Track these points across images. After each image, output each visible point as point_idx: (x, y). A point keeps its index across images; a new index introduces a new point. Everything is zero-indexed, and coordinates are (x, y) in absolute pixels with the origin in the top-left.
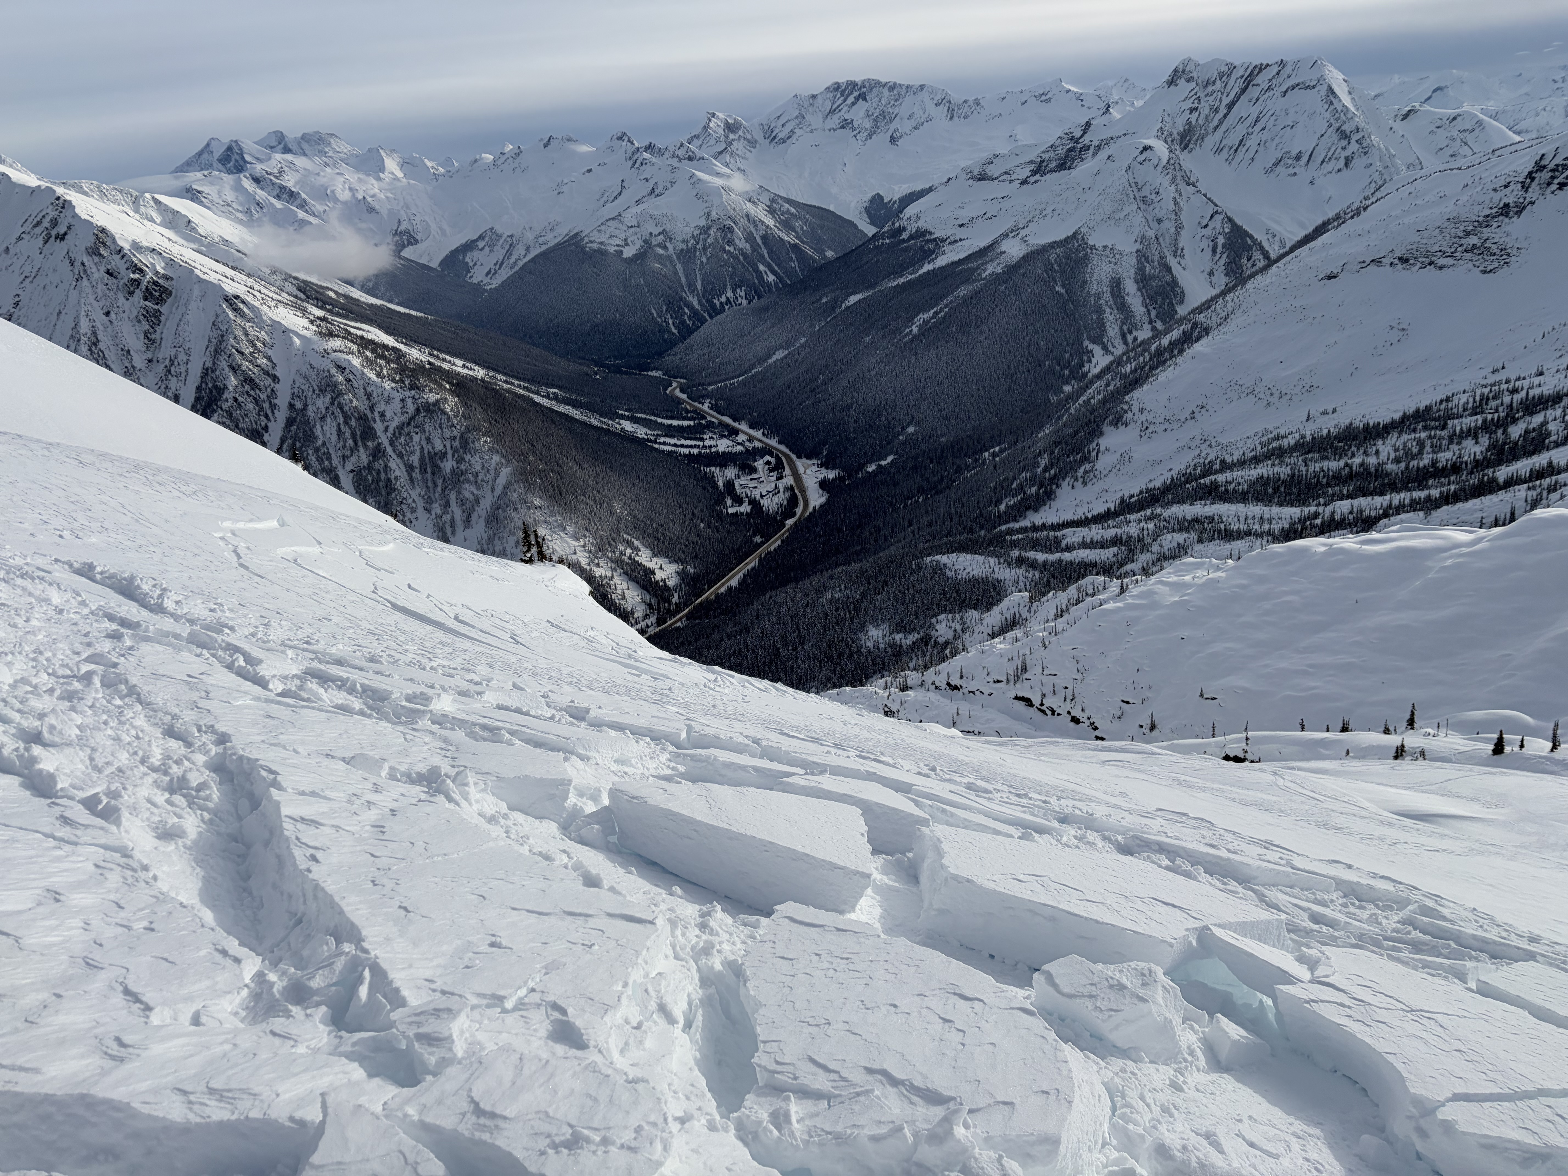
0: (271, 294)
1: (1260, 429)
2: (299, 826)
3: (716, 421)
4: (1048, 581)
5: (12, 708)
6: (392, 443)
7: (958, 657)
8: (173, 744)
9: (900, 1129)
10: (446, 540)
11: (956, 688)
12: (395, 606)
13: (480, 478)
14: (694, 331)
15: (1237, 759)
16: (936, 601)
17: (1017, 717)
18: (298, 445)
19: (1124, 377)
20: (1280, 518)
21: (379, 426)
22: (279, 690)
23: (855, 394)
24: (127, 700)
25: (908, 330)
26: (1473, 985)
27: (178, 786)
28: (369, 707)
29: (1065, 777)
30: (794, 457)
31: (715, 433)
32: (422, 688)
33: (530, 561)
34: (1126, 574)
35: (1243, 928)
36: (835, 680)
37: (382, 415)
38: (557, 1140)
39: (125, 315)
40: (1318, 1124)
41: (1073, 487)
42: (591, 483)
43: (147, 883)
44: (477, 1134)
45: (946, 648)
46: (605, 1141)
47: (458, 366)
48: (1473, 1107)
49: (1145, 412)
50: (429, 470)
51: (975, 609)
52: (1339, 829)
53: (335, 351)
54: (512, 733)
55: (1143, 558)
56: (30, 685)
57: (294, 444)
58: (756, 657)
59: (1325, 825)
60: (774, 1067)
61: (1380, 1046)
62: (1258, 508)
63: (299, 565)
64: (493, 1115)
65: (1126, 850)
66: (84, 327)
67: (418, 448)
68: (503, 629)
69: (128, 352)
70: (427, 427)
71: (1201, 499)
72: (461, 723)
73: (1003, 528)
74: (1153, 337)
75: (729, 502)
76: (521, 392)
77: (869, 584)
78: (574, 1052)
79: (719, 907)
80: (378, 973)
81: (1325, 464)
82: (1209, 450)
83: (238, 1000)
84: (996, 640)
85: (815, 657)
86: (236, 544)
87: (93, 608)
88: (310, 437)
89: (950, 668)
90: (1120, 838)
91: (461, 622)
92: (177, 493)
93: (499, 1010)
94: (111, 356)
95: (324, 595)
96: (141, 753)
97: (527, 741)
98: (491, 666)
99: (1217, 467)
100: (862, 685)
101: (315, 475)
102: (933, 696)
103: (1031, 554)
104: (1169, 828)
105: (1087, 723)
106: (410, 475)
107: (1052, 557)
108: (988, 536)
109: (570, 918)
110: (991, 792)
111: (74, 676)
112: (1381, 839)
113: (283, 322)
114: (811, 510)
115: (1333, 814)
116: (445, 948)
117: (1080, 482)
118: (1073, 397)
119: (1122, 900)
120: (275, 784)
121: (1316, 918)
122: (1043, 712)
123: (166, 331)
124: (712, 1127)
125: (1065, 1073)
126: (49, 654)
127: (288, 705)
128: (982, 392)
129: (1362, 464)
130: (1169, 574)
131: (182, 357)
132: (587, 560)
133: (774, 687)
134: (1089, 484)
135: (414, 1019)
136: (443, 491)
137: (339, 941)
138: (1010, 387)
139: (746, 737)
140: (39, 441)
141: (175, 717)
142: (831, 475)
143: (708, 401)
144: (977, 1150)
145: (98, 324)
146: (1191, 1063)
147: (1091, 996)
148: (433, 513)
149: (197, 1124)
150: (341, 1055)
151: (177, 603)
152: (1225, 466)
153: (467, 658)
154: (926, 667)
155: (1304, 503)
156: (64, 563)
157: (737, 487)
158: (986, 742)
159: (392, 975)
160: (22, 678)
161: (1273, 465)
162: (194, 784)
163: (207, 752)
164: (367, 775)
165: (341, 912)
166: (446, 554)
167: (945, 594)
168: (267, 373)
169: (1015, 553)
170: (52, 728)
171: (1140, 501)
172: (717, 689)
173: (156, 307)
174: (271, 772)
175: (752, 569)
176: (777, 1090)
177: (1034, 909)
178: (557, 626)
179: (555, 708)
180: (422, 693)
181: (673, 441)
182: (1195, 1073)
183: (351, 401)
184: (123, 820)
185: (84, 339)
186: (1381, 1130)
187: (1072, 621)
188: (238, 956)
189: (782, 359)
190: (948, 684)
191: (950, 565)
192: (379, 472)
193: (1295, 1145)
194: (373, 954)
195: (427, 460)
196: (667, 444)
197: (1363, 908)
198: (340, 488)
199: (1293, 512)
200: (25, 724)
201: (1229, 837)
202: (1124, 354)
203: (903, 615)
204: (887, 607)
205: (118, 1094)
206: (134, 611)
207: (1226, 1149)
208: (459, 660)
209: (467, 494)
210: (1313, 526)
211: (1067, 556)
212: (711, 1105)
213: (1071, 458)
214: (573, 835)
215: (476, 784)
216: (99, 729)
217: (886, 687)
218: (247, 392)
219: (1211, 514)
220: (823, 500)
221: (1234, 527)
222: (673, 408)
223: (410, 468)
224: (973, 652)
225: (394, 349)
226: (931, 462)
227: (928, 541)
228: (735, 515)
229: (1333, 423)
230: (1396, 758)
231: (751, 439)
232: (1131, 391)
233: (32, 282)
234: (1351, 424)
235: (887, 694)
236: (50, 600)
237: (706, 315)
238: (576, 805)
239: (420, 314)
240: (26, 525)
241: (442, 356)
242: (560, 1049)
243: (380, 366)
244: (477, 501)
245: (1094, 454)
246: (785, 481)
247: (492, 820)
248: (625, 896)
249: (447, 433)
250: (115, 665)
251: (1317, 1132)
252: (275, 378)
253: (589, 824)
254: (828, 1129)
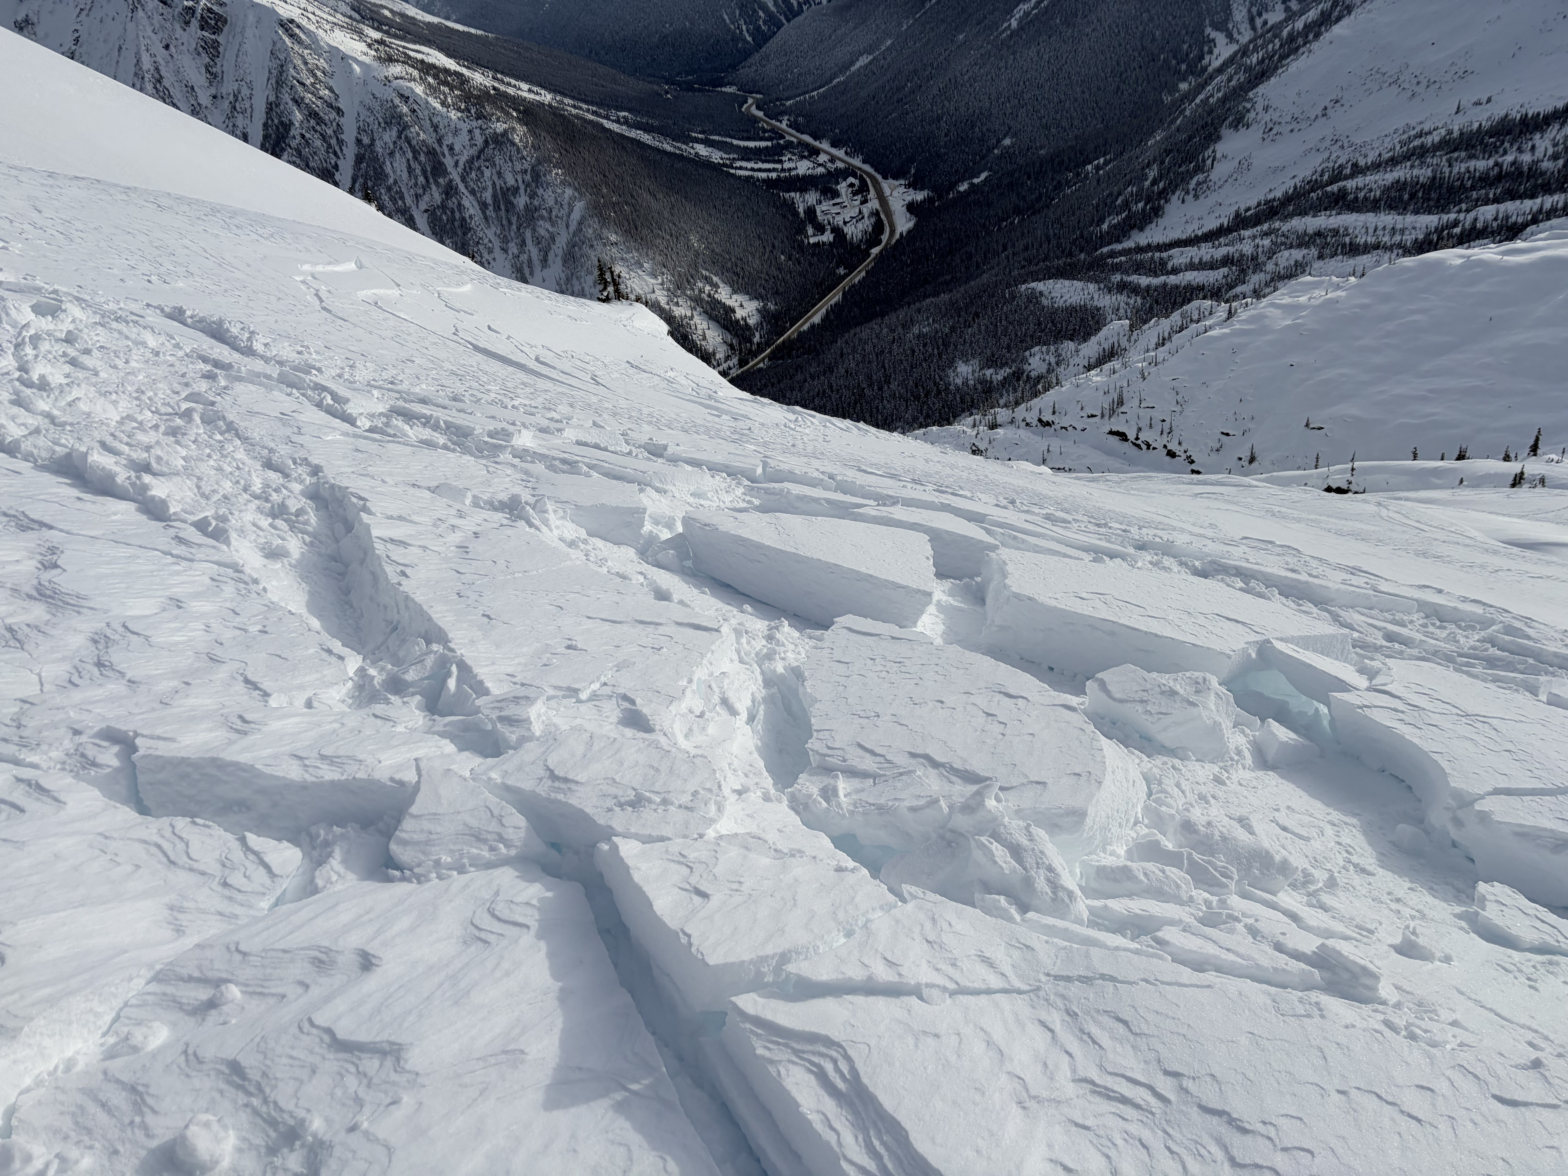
0: (325, 16)
1: (1400, 124)
2: (389, 545)
3: (795, 140)
4: (1151, 308)
5: (121, 442)
6: (463, 179)
7: (1052, 391)
8: (273, 475)
9: (937, 801)
10: (525, 281)
11: (1048, 424)
12: (476, 348)
13: (554, 214)
14: (771, 37)
15: (1340, 491)
16: (1030, 332)
17: (1110, 453)
18: (370, 184)
19: (1249, 69)
20: (1414, 228)
21: (448, 161)
22: (367, 427)
23: (946, 103)
24: (226, 435)
25: (1005, 25)
26: (1543, 698)
27: (278, 512)
28: (454, 443)
29: (1154, 510)
30: (879, 177)
31: (794, 154)
32: (504, 425)
33: (607, 300)
34: (1236, 297)
35: (1306, 642)
36: (921, 419)
37: (451, 148)
38: (622, 800)
39: (184, 48)
40: (1355, 815)
41: (1183, 201)
42: (666, 215)
43: (258, 594)
44: (553, 795)
45: (1038, 382)
46: (665, 802)
47: (524, 90)
48: (1513, 800)
49: (1271, 111)
50: (502, 207)
51: (1072, 340)
52: (1438, 557)
53: (396, 78)
54: (591, 467)
55: (1255, 279)
56: (136, 421)
57: (365, 183)
58: (841, 397)
59: (1425, 554)
60: (826, 751)
61: (1427, 746)
62: (1390, 217)
63: (380, 308)
64: (566, 780)
65: (1203, 574)
66: (147, 63)
67: (489, 184)
68: (583, 370)
69: (192, 88)
70: (497, 159)
71: (1325, 210)
72: (543, 457)
73: (1105, 250)
74: (1287, 20)
75: (810, 231)
76: (591, 117)
77: (959, 316)
78: (642, 735)
79: (786, 623)
80: (464, 667)
81: (1472, 164)
82: (1340, 153)
83: (344, 691)
84: (1093, 372)
85: (901, 397)
86: (317, 287)
87: (188, 351)
88: (380, 175)
89: (1042, 404)
90: (1197, 563)
91: (542, 363)
92: (255, 237)
93: (574, 700)
94: (177, 93)
95: (405, 337)
96: (242, 482)
97: (607, 474)
98: (571, 405)
99: (1348, 171)
100: (950, 424)
101: (390, 216)
102: (1023, 433)
103: (1134, 278)
104: (1252, 556)
105: (1184, 456)
106: (484, 213)
107: (1156, 281)
108: (1089, 259)
109: (641, 626)
110: (1069, 522)
111: (176, 414)
112: (1482, 567)
113: (341, 48)
114: (897, 236)
115: (1435, 543)
116: (525, 649)
117: (1191, 196)
118: (1189, 96)
119: (1185, 617)
120: (365, 509)
121: (1390, 637)
122: (1138, 446)
123: (226, 63)
124: (767, 798)
125: (1099, 759)
126: (151, 394)
127: (376, 440)
128: (1087, 95)
129: (1514, 163)
130: (1283, 296)
131: (245, 92)
132: (666, 299)
133: (856, 427)
134: (1202, 198)
135: (496, 705)
136: (518, 229)
137: (428, 642)
138: (1118, 87)
139: (823, 473)
140: (116, 185)
141: (271, 451)
142: (920, 196)
143: (786, 118)
144: (1006, 819)
145: (159, 59)
146: (1237, 762)
147: (1142, 701)
148: (510, 252)
149: (313, 783)
150: (434, 733)
151: (266, 345)
152: (1357, 170)
153: (548, 397)
154: (1017, 404)
155: (1444, 210)
156: (155, 307)
157: (818, 213)
158: (1077, 478)
159: (476, 670)
160: (128, 416)
161: (1412, 166)
162: (293, 510)
163: (302, 482)
164: (451, 503)
165: (430, 619)
166: (523, 294)
167: (1039, 324)
168: (330, 106)
169: (1117, 278)
170: (159, 459)
171: (1256, 215)
172: (798, 429)
173: (213, 37)
174: (361, 498)
175: (836, 304)
176: (828, 770)
177: (1094, 624)
178: (637, 367)
179: (634, 445)
180: (503, 429)
181: (749, 165)
182: (1241, 771)
183: (418, 135)
184: (232, 540)
185: (147, 76)
186: (1420, 821)
187: (1173, 351)
188: (341, 654)
189: (866, 66)
190: (1040, 420)
191: (1046, 293)
192: (453, 212)
193: (1329, 831)
194: (459, 653)
195: (500, 196)
196: (745, 169)
197: (1445, 628)
198: (416, 229)
199: (1430, 220)
200: (134, 455)
201: (1314, 563)
202: (1250, 42)
203: (994, 349)
204: (978, 340)
205: (244, 758)
206: (226, 353)
207: (1256, 831)
208: (540, 400)
209: (542, 232)
210: (1450, 236)
211: (1173, 280)
212: (768, 782)
213: (1183, 169)
214: (650, 559)
215: (555, 511)
216: (202, 460)
217: (974, 426)
218: (313, 128)
219: (1336, 226)
220: (911, 225)
221: (1361, 240)
222: (750, 127)
223: (483, 206)
224: (1067, 386)
225: (456, 73)
226: (1029, 178)
227: (1023, 267)
228: (817, 244)
229: (1486, 115)
230: (1513, 485)
231: (833, 160)
232: (1257, 85)
233: (88, 15)
234: (1507, 116)
235: (975, 433)
236: (145, 343)
237: (782, 18)
238: (651, 532)
239: (479, 32)
240: (115, 271)
241: (507, 79)
242: (629, 732)
243: (444, 94)
244: (553, 238)
245: (1209, 162)
246: (869, 205)
247: (572, 544)
248: (693, 609)
249: (518, 167)
250: (213, 404)
251: (1354, 821)
252: (339, 112)
253: (665, 549)
254: (871, 801)
